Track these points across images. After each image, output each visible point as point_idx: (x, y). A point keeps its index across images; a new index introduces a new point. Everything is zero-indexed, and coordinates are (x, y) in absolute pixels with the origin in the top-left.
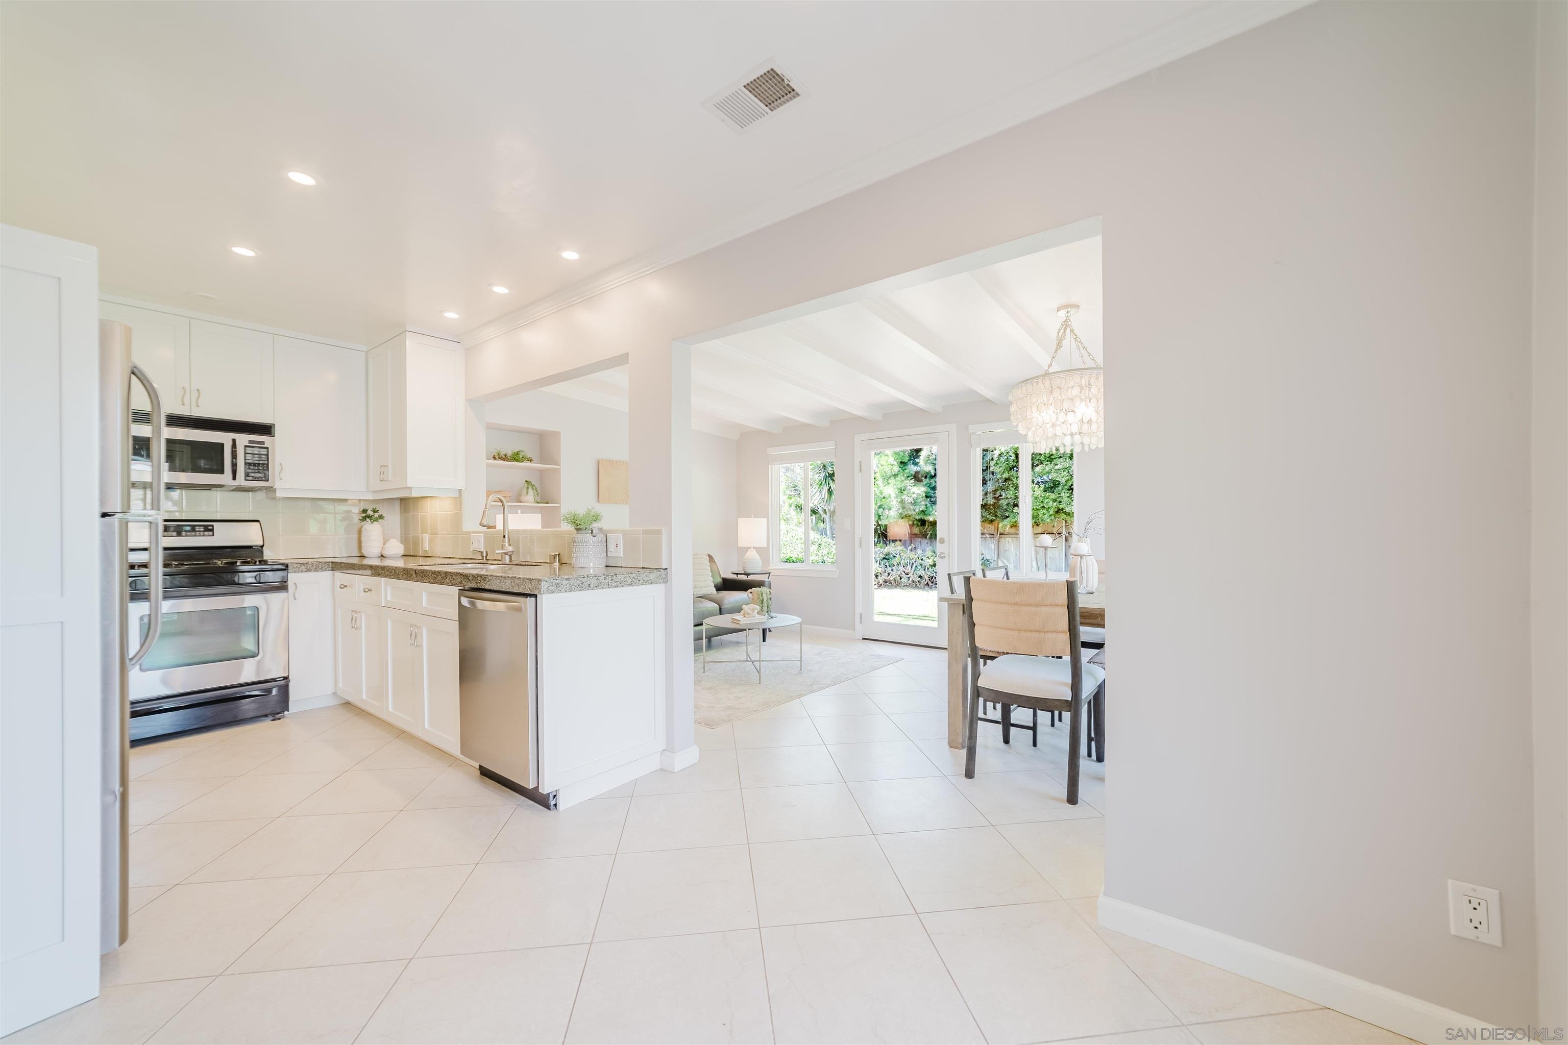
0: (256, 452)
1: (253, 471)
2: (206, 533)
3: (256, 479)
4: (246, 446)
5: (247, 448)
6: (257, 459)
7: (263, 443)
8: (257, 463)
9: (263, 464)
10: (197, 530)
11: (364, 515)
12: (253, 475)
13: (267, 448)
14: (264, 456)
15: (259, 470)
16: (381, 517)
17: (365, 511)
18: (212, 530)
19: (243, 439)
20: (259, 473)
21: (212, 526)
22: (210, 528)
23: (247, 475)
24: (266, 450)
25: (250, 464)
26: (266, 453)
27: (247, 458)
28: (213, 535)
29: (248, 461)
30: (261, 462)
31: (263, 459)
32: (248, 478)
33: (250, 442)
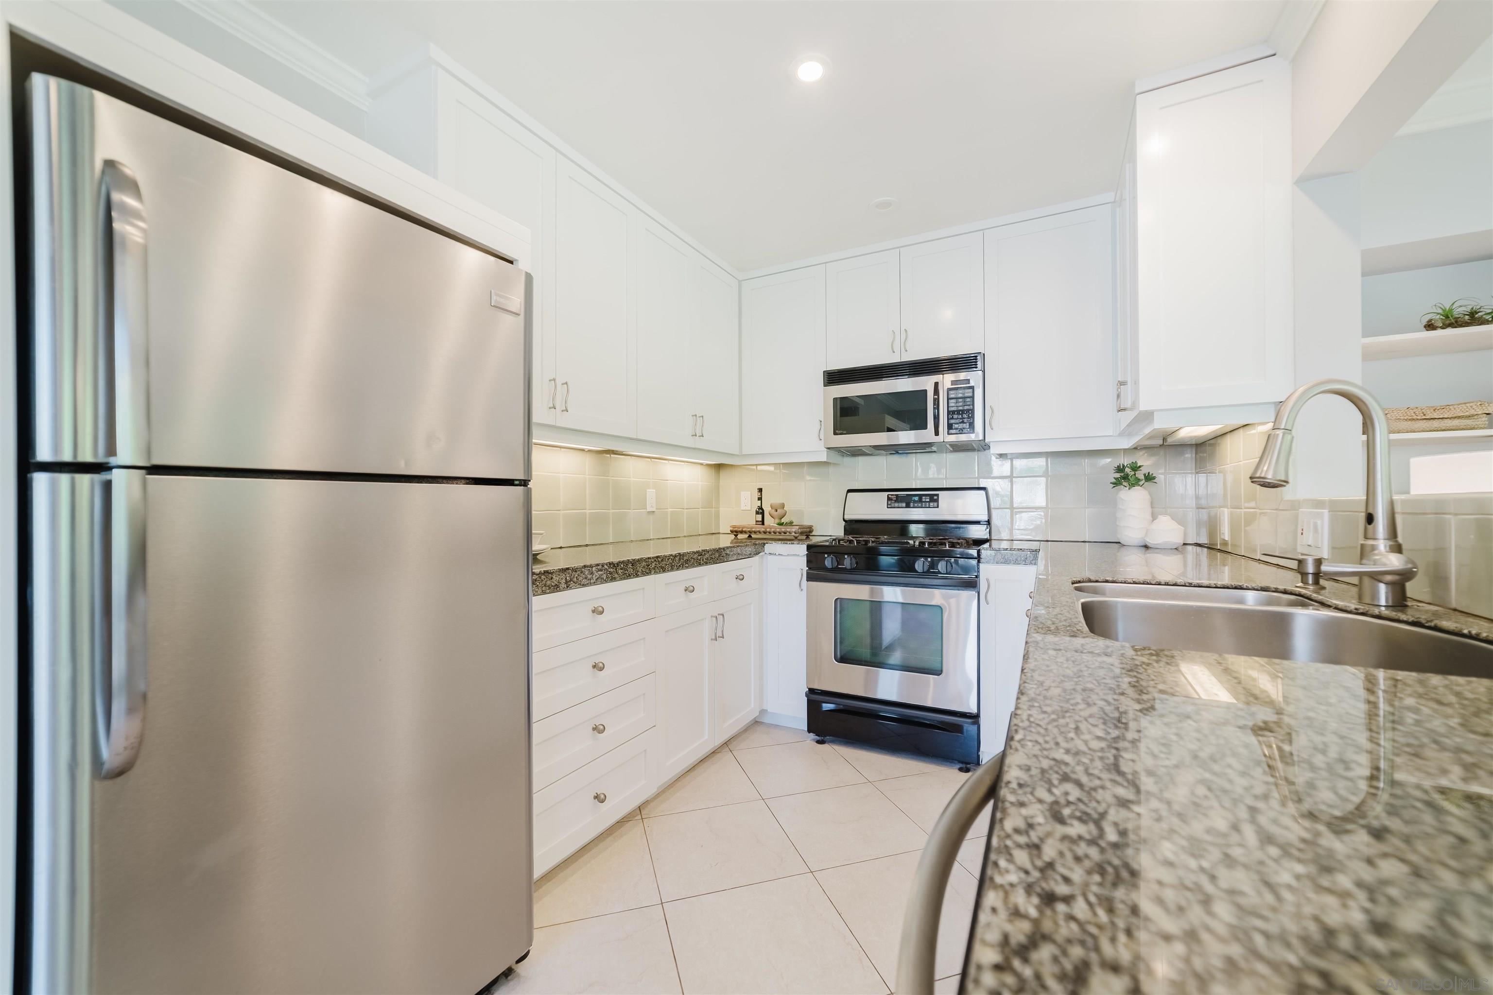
0: (960, 395)
1: (957, 421)
2: (931, 504)
3: (961, 431)
4: (949, 390)
5: (951, 392)
6: (961, 404)
7: (968, 381)
8: (961, 410)
9: (968, 410)
10: (924, 500)
11: (1118, 475)
12: (956, 426)
13: (972, 388)
14: (968, 400)
15: (964, 418)
16: (1149, 478)
17: (1120, 469)
18: (937, 501)
19: (947, 380)
20: (963, 422)
21: (937, 495)
22: (935, 498)
23: (950, 427)
24: (971, 390)
25: (953, 412)
26: (970, 394)
27: (951, 405)
28: (938, 507)
29: (951, 409)
30: (966, 408)
31: (968, 403)
32: (951, 431)
33: (953, 382)
